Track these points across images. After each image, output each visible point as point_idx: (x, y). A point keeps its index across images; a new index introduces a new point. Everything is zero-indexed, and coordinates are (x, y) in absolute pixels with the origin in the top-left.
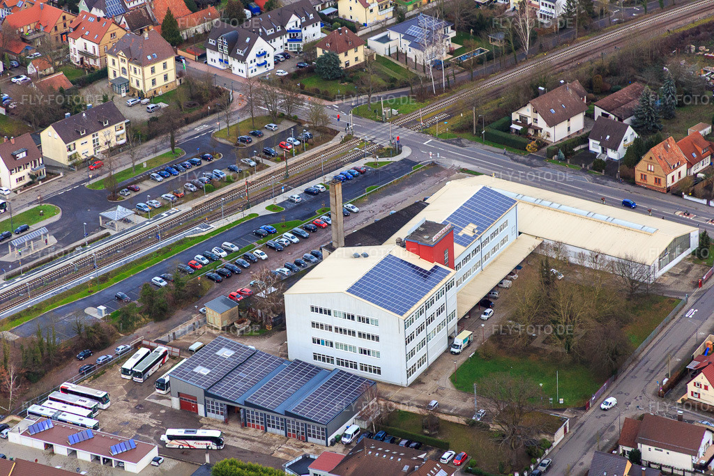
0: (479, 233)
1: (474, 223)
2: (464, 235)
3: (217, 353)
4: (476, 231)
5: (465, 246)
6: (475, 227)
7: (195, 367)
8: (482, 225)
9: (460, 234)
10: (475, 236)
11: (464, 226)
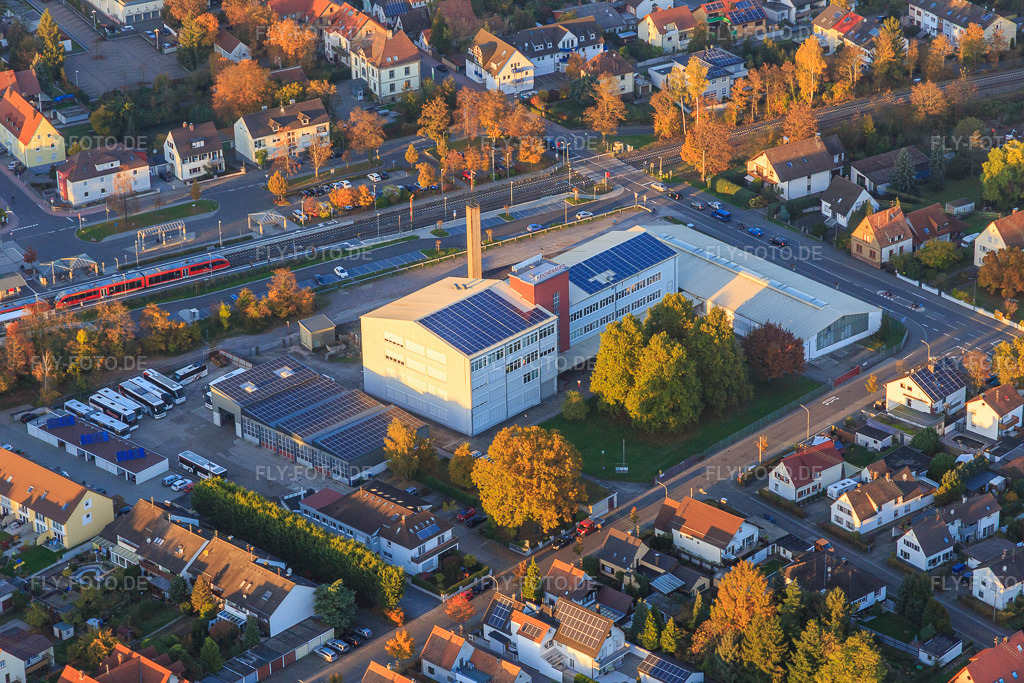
0: (613, 282)
1: (614, 270)
2: (596, 281)
3: (275, 372)
4: (611, 279)
5: (590, 293)
6: (613, 274)
7: (243, 382)
8: (622, 274)
9: (591, 280)
10: (608, 284)
11: (600, 272)
